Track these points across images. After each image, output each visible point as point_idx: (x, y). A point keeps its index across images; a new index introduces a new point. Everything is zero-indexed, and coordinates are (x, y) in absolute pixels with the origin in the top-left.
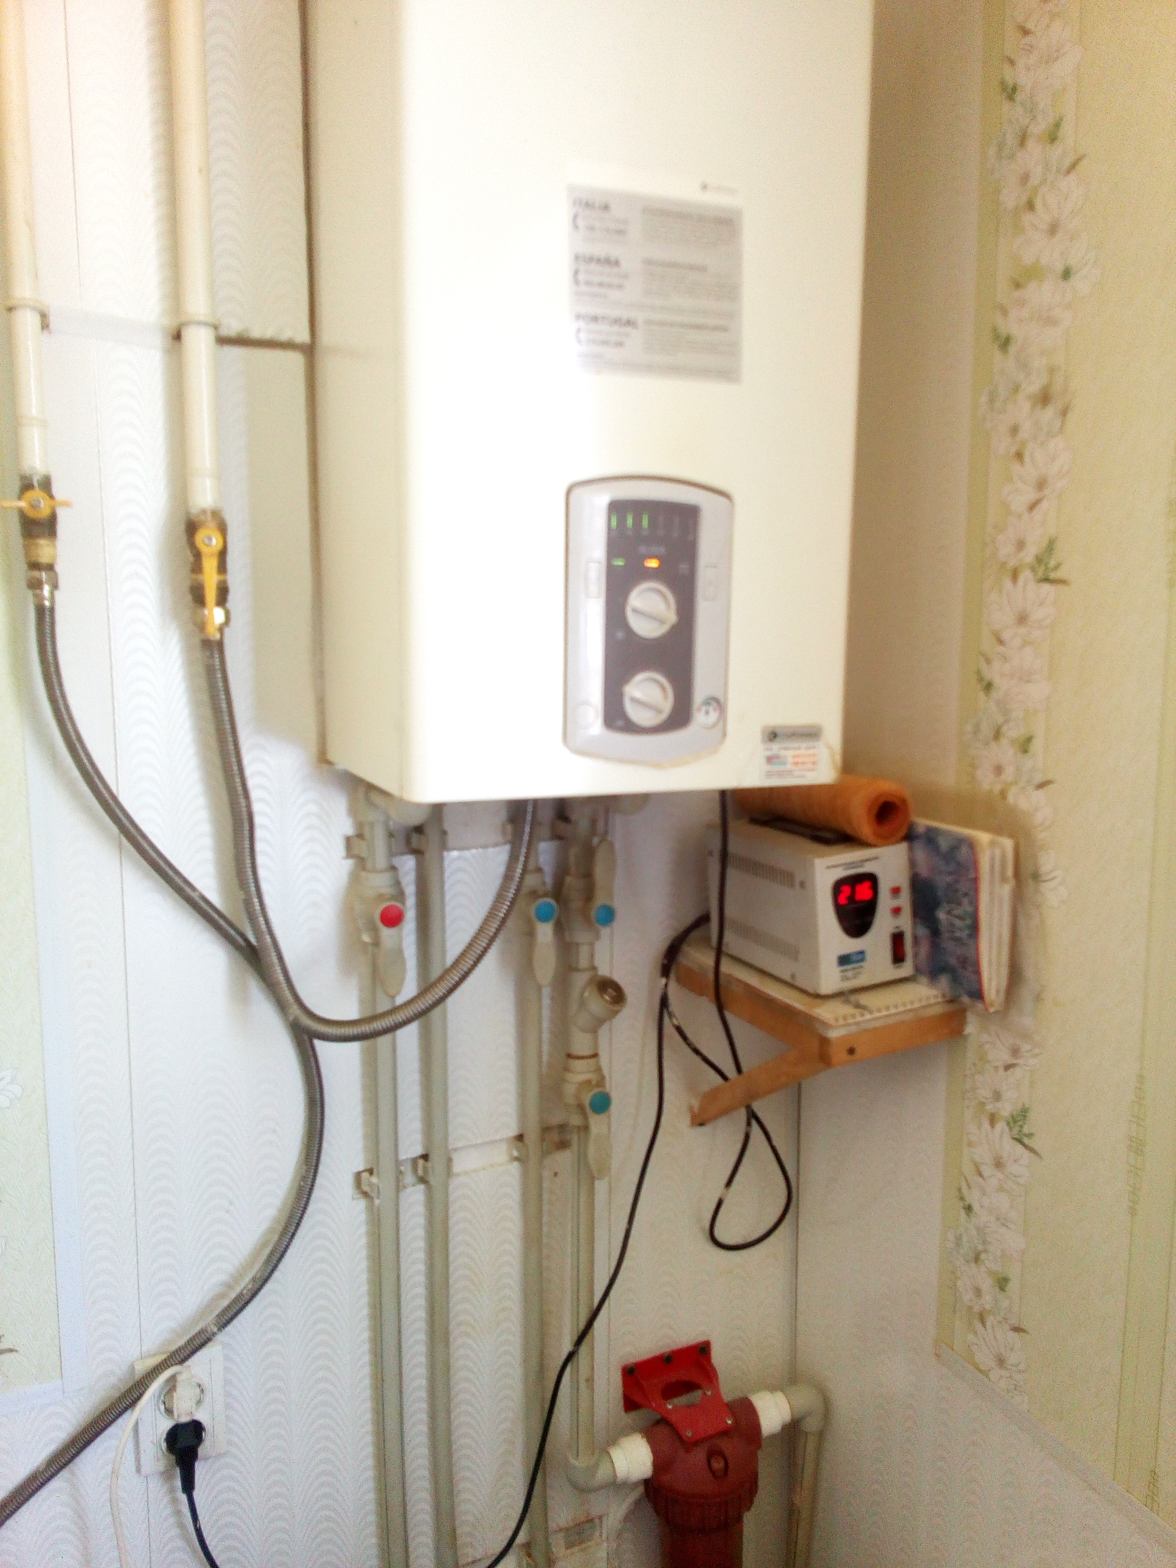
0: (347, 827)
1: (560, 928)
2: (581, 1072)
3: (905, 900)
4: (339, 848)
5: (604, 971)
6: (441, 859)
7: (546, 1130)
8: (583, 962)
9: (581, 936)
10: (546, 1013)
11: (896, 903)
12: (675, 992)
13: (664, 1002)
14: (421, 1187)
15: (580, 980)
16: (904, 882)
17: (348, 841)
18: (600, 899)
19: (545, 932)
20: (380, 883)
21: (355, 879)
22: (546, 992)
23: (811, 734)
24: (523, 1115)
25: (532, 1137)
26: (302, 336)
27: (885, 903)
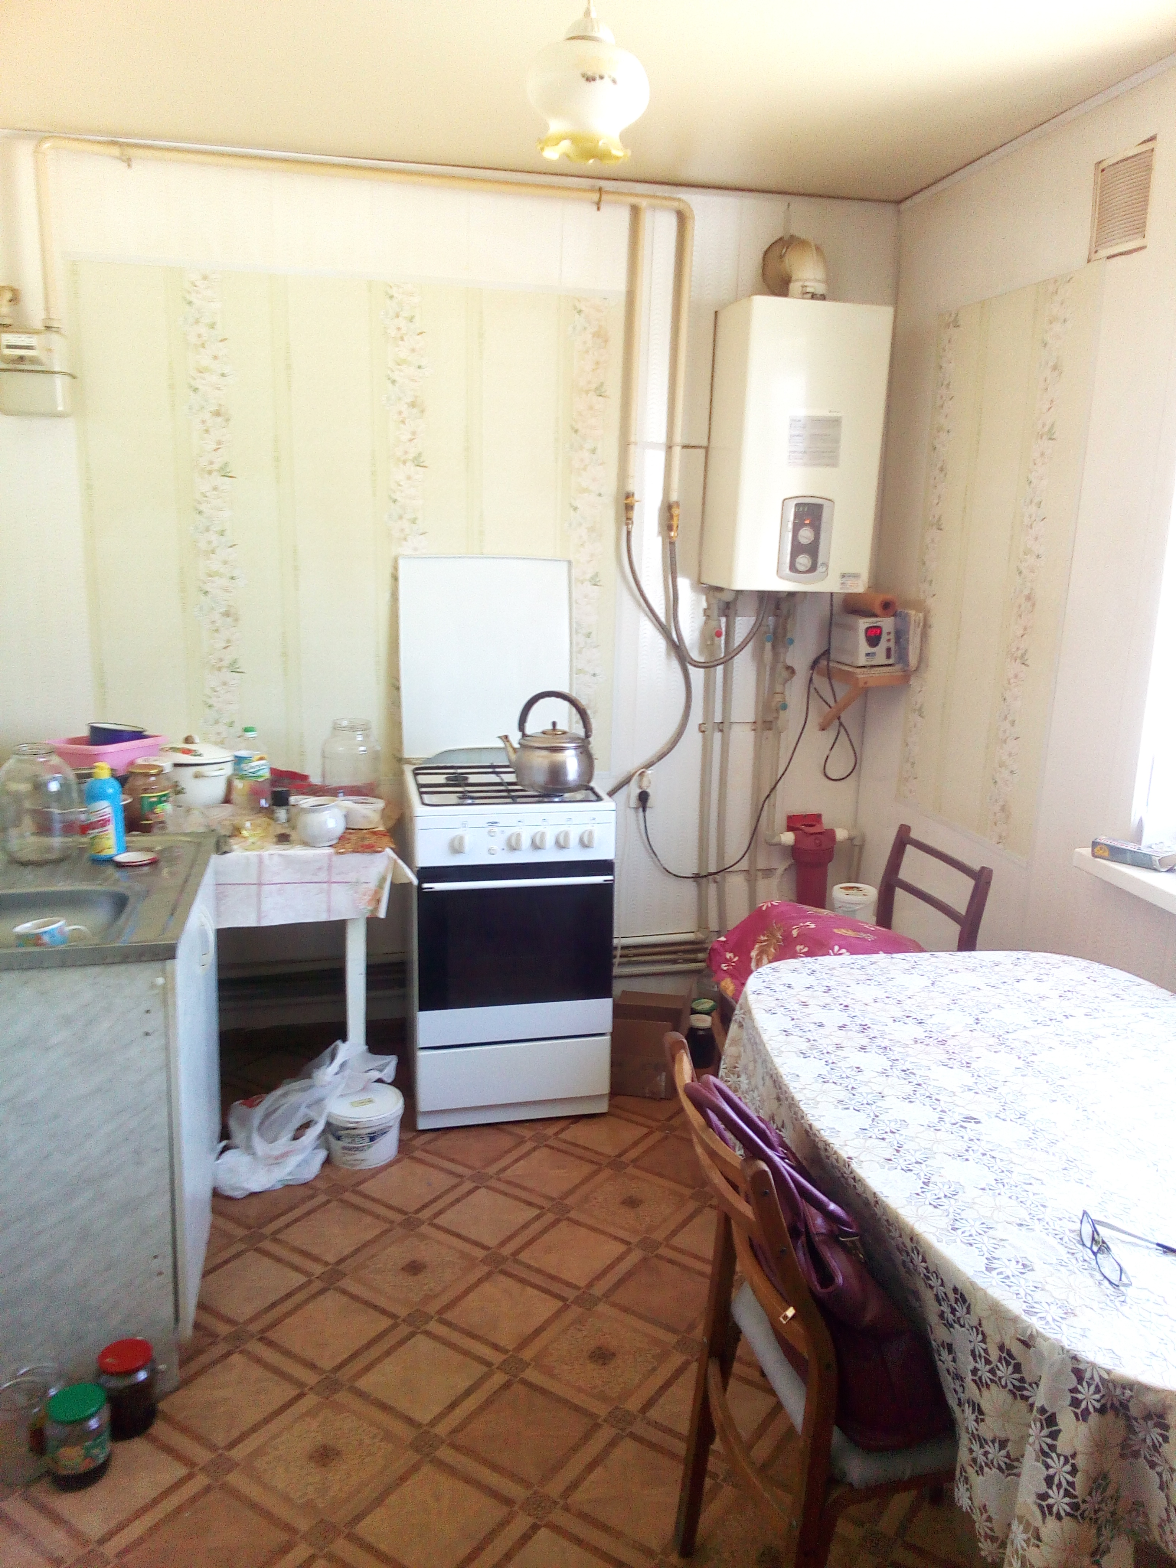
0: (704, 605)
1: (774, 647)
2: (778, 698)
3: (892, 636)
4: (702, 612)
5: (789, 663)
6: (734, 619)
7: (764, 722)
8: (782, 660)
9: (782, 650)
10: (767, 677)
11: (888, 637)
12: (815, 676)
13: (811, 680)
14: (720, 733)
15: (780, 666)
16: (892, 630)
17: (705, 610)
18: (789, 635)
19: (768, 645)
20: (713, 624)
21: (706, 623)
22: (768, 669)
23: (856, 576)
24: (756, 714)
25: (760, 722)
26: (705, 443)
27: (884, 637)
